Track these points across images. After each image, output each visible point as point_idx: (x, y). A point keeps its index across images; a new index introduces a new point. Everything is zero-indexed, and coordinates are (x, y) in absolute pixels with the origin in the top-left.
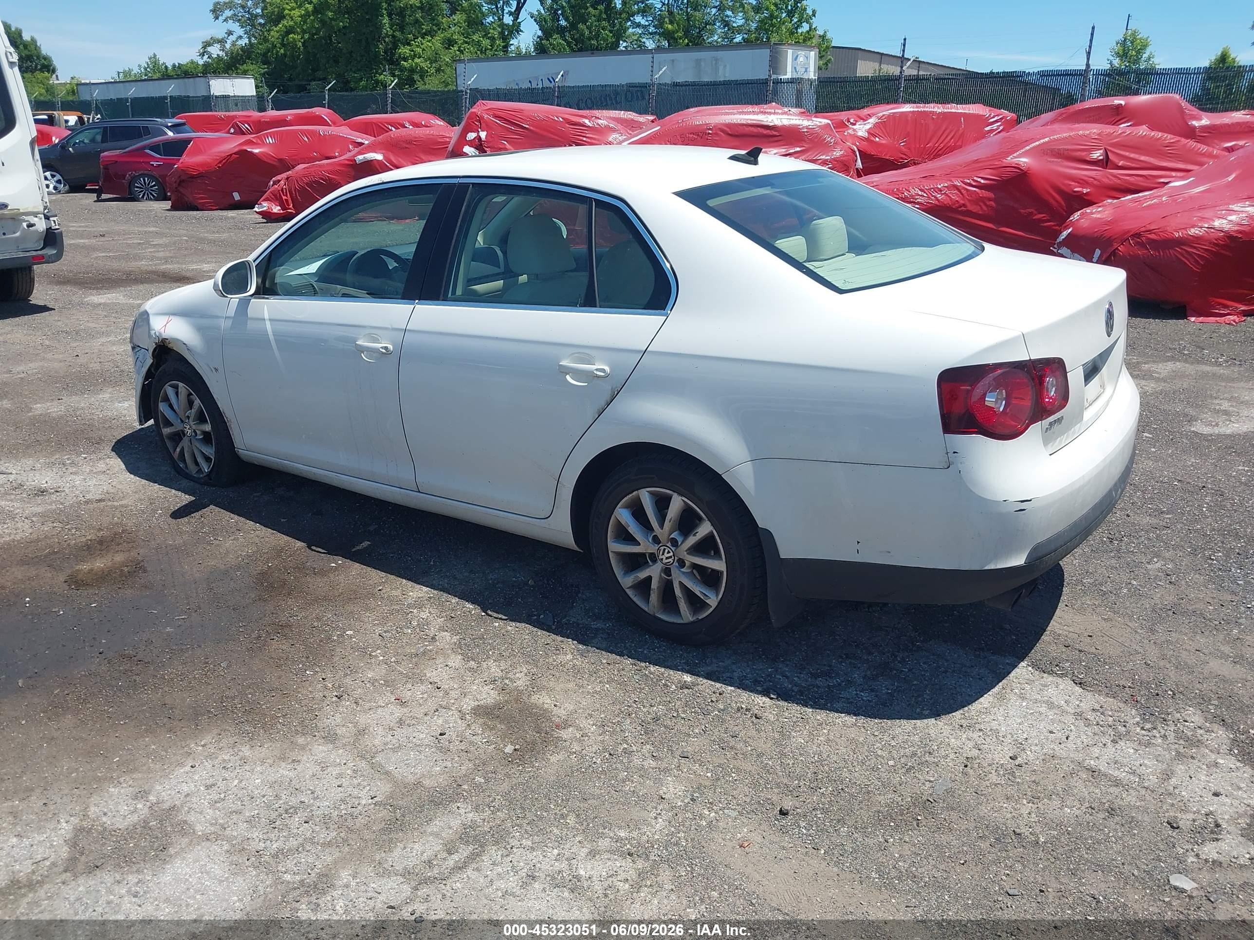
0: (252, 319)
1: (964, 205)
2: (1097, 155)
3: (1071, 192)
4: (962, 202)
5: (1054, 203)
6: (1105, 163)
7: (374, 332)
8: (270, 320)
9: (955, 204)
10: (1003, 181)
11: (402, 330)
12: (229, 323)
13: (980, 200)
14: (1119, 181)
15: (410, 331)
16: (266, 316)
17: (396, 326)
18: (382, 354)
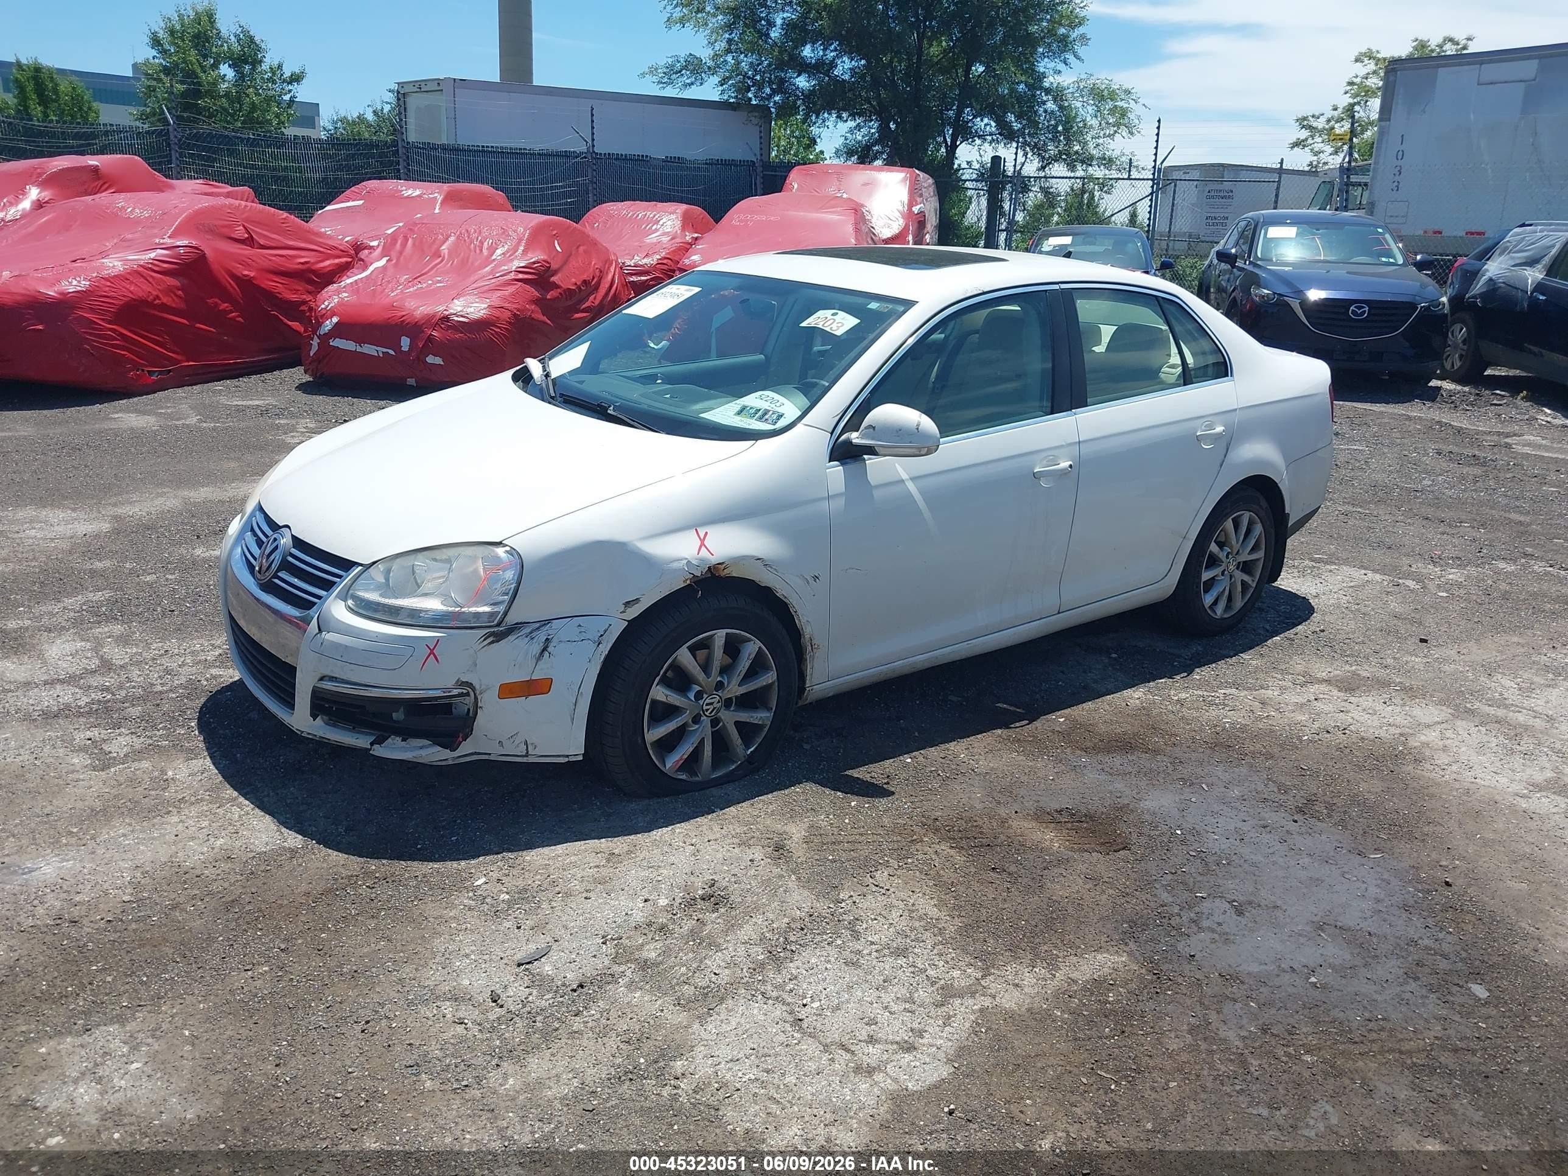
0: (875, 486)
1: (157, 297)
2: (240, 233)
3: (240, 275)
4: (155, 293)
5: (231, 290)
6: (250, 241)
7: (1051, 453)
9: (149, 296)
10: (186, 264)
12: (841, 502)
13: (170, 290)
14: (270, 263)
17: (1070, 441)
18: (1063, 473)
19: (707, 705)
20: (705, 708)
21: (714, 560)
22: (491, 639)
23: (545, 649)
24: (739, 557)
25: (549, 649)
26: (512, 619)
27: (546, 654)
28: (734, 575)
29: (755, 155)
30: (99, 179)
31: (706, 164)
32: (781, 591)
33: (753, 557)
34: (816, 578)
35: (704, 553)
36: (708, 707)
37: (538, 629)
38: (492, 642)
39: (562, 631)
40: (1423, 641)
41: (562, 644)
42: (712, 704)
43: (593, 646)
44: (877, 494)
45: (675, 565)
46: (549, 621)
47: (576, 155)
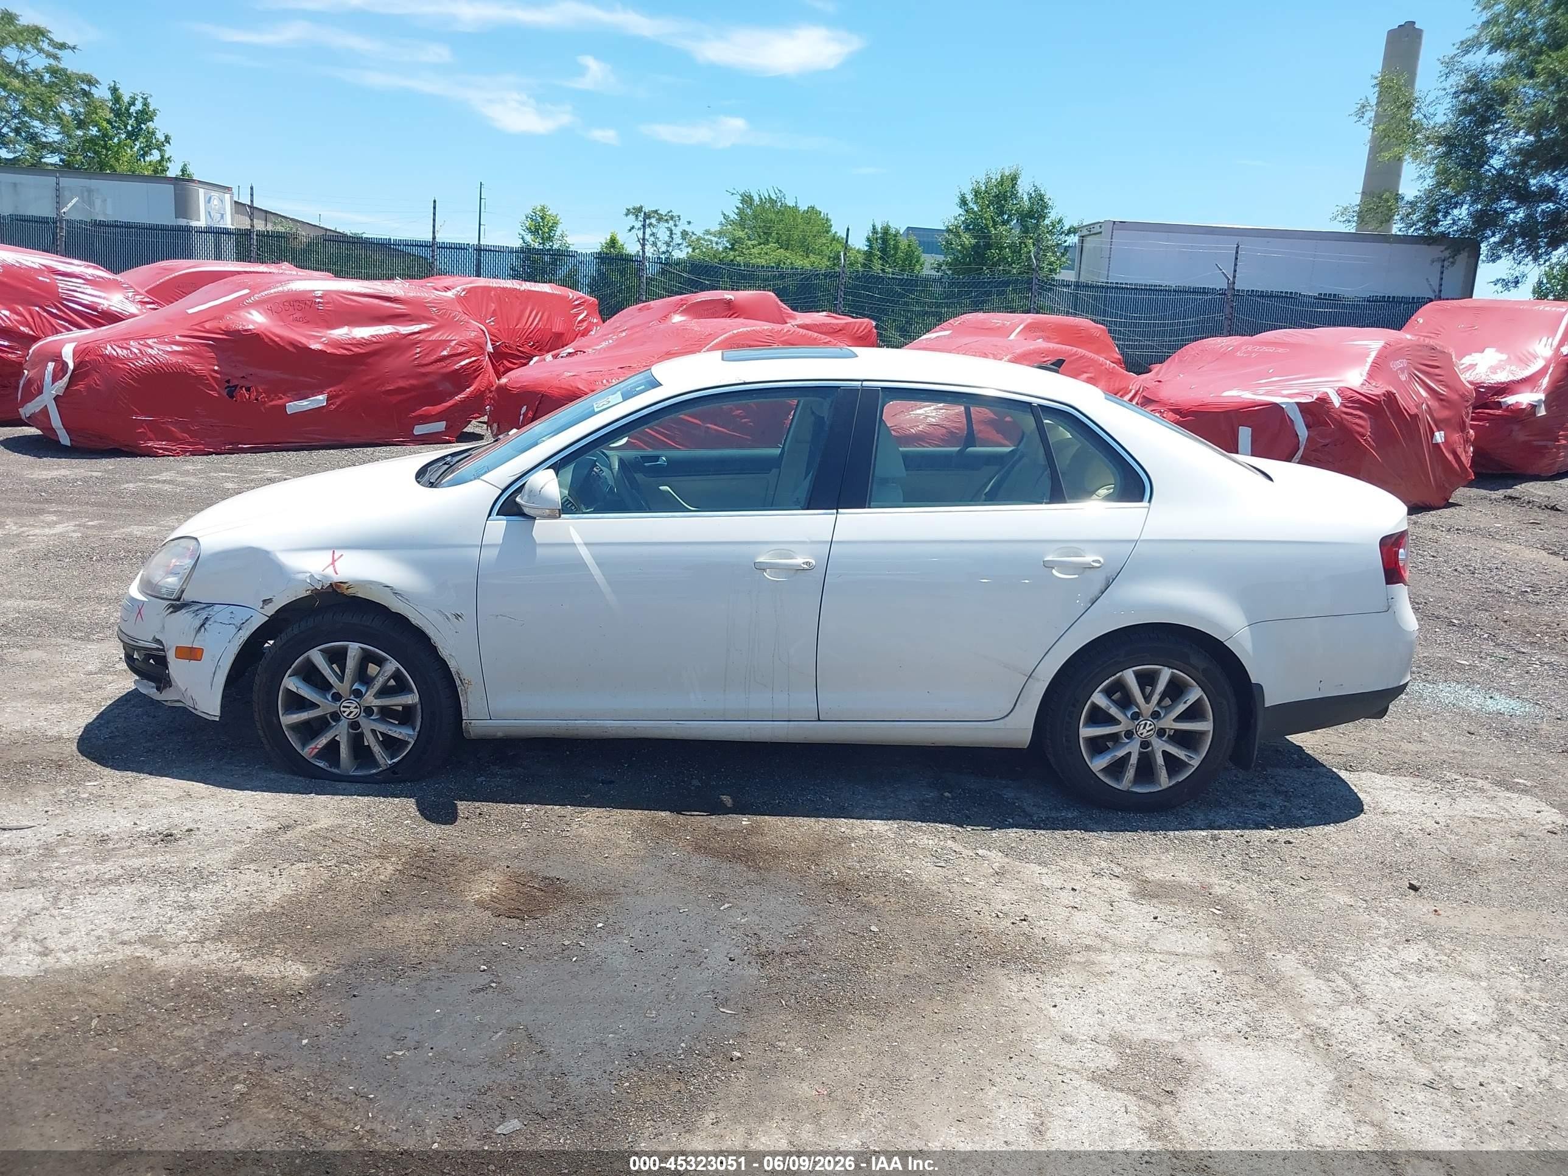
0: (541, 545)
7: (785, 548)
8: (586, 544)
11: (826, 542)
12: (495, 552)
15: (836, 542)
16: (577, 539)
17: (820, 539)
18: (798, 570)
19: (344, 707)
20: (342, 709)
21: (336, 578)
22: (171, 610)
23: (203, 625)
24: (363, 581)
25: (206, 626)
26: (186, 597)
27: (203, 629)
28: (360, 595)
29: (1434, 291)
30: (730, 309)
31: (1369, 301)
32: (415, 619)
33: (381, 584)
34: (457, 616)
35: (330, 571)
36: (345, 709)
37: (204, 608)
38: (171, 612)
39: (221, 614)
40: (1413, 888)
41: (215, 624)
42: (349, 707)
43: (234, 630)
44: (539, 551)
45: (301, 576)
46: (211, 605)
47: (1213, 291)
